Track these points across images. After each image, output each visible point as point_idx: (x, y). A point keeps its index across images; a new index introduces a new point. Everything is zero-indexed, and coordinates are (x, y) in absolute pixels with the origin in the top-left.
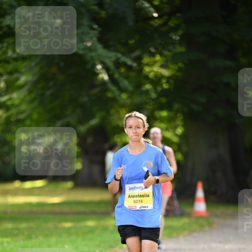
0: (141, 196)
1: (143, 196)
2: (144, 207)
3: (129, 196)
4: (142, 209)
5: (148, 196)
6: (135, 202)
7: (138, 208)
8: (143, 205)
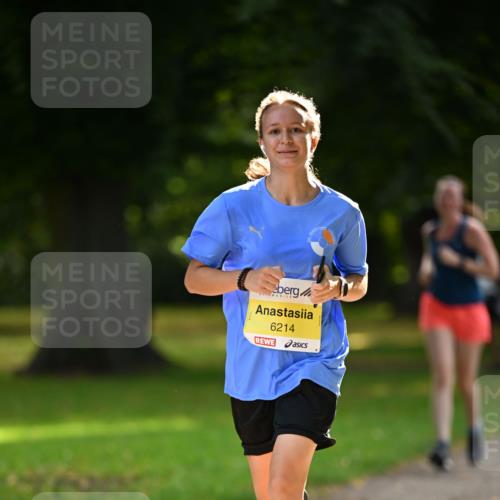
0: (292, 314)
1: (297, 315)
2: (296, 345)
3: (259, 310)
4: (291, 349)
5: (310, 316)
6: (273, 327)
7: (280, 346)
8: (295, 340)
